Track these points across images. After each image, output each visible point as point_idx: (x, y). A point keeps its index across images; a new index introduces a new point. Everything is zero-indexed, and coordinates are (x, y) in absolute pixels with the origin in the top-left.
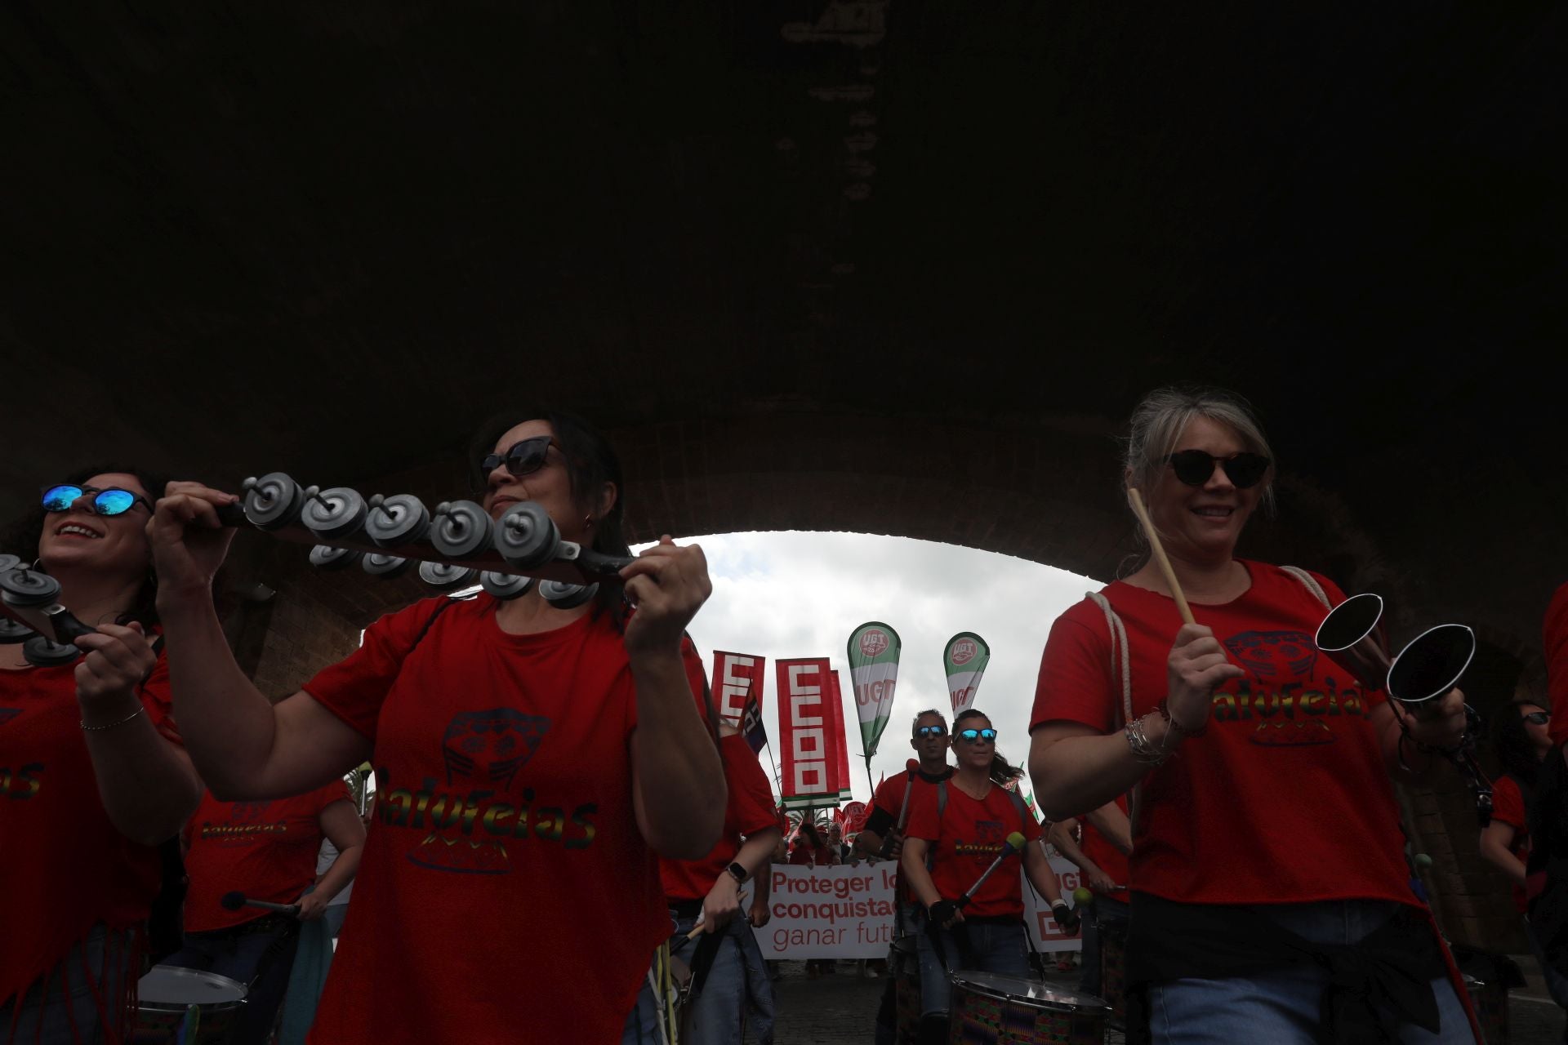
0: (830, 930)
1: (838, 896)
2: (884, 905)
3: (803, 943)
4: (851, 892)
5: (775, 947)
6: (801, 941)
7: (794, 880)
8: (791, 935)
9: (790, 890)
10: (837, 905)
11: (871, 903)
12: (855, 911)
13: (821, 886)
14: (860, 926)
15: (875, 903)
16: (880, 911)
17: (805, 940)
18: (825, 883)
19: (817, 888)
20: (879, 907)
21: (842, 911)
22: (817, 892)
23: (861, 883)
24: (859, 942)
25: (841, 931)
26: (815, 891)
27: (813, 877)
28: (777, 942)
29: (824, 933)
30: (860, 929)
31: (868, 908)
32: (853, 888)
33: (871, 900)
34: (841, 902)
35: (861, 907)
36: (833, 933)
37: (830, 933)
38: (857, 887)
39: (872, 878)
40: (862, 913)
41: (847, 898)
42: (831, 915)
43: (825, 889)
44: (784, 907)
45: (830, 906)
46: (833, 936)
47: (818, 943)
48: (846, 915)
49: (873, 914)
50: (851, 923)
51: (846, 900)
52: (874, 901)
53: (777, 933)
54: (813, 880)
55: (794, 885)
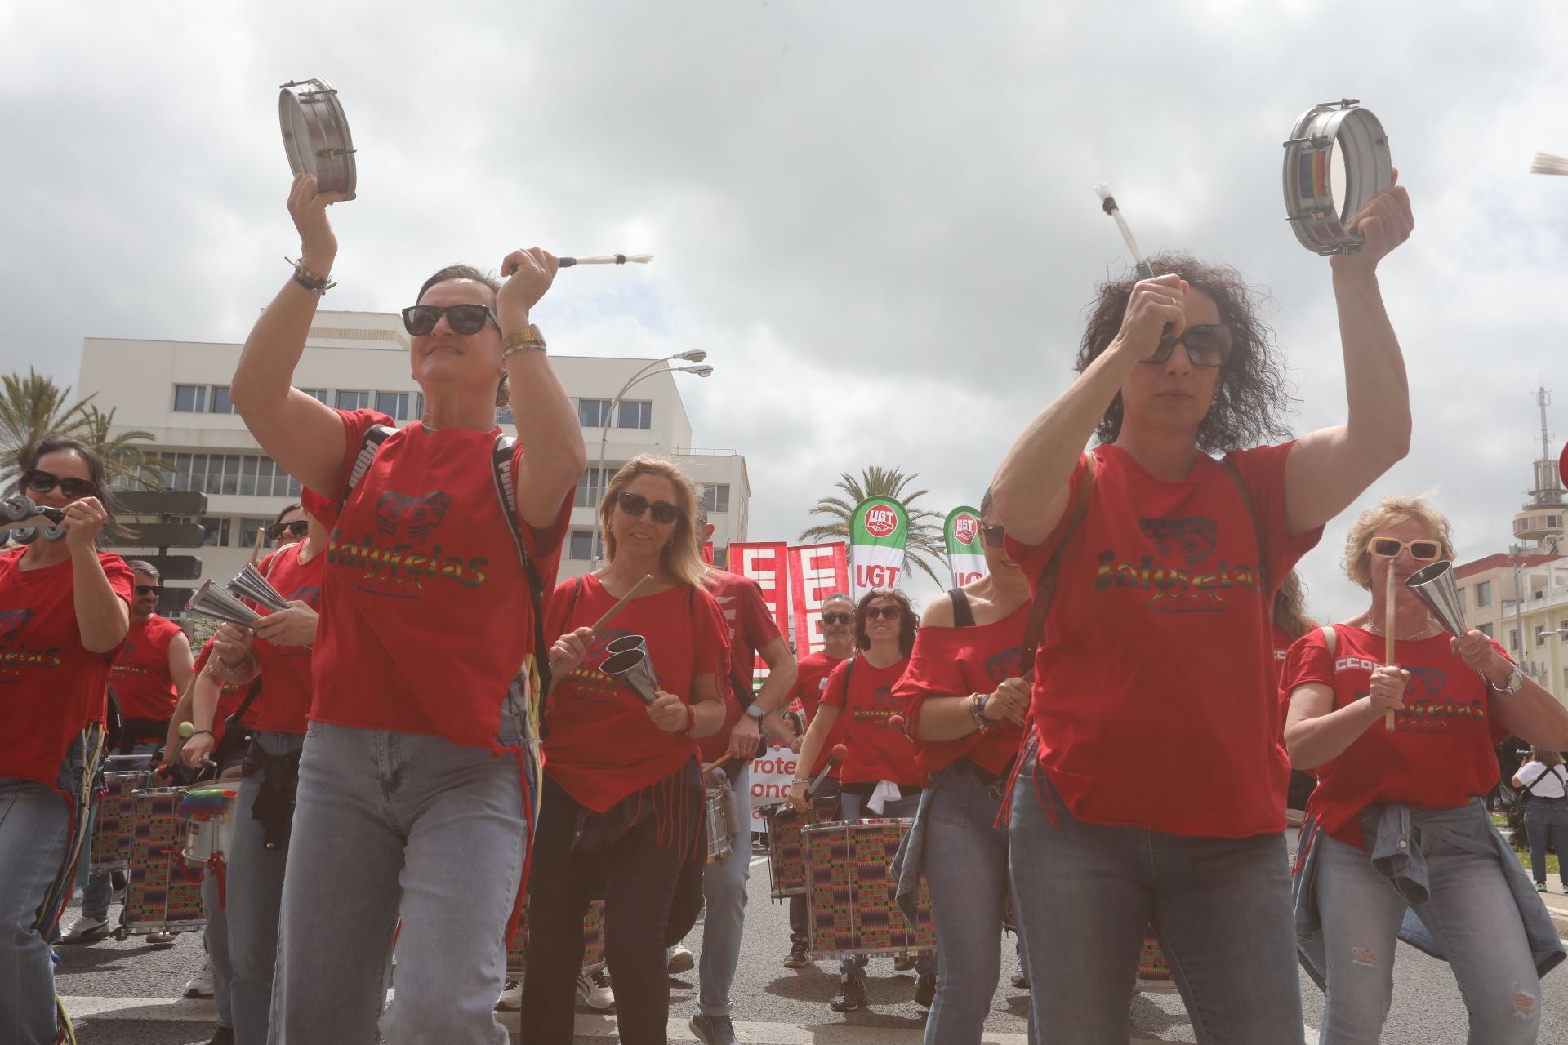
13: (786, 768)
18: (790, 765)
19: (782, 768)
26: (780, 772)
27: (779, 759)
43: (790, 770)
54: (779, 761)
55: (760, 765)
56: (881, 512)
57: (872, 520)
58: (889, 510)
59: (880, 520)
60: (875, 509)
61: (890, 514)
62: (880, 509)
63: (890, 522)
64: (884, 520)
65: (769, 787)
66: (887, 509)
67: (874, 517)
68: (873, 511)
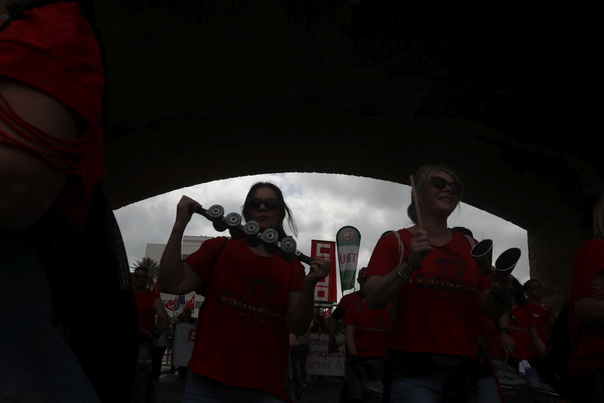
0: (325, 363)
17: (314, 366)
19: (320, 343)
22: (320, 345)
24: (337, 368)
25: (329, 363)
29: (322, 364)
30: (338, 363)
40: (339, 356)
42: (325, 356)
46: (326, 365)
47: (319, 368)
50: (334, 360)
54: (319, 340)
56: (348, 232)
59: (349, 235)
60: (346, 231)
61: (352, 233)
62: (348, 231)
63: (352, 236)
66: (351, 231)
67: (346, 234)
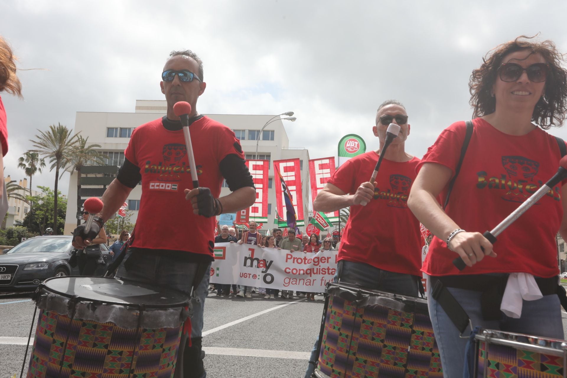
1: (314, 265)
2: (334, 270)
3: (296, 284)
4: (321, 264)
5: (284, 285)
6: (296, 283)
7: (296, 258)
8: (291, 280)
9: (294, 262)
10: (313, 269)
11: (328, 269)
12: (321, 272)
13: (308, 261)
14: (322, 278)
15: (330, 269)
16: (332, 273)
17: (298, 283)
18: (310, 259)
19: (306, 262)
20: (332, 271)
21: (315, 271)
23: (325, 259)
24: (321, 285)
25: (314, 280)
27: (305, 257)
28: (285, 283)
29: (307, 280)
30: (322, 280)
31: (327, 271)
32: (321, 262)
33: (328, 267)
34: (315, 267)
35: (324, 270)
36: (310, 281)
37: (309, 281)
38: (323, 261)
39: (330, 258)
40: (324, 273)
41: (318, 266)
42: (310, 273)
44: (290, 269)
45: (310, 270)
46: (310, 282)
47: (303, 285)
48: (317, 273)
49: (329, 274)
50: (318, 277)
51: (318, 267)
52: (330, 268)
53: (285, 279)
55: (296, 260)
56: (352, 142)
57: (348, 145)
58: (357, 141)
59: (352, 145)
60: (350, 140)
61: (356, 143)
62: (352, 140)
63: (356, 147)
64: (353, 145)
65: (300, 270)
66: (355, 141)
68: (348, 141)
